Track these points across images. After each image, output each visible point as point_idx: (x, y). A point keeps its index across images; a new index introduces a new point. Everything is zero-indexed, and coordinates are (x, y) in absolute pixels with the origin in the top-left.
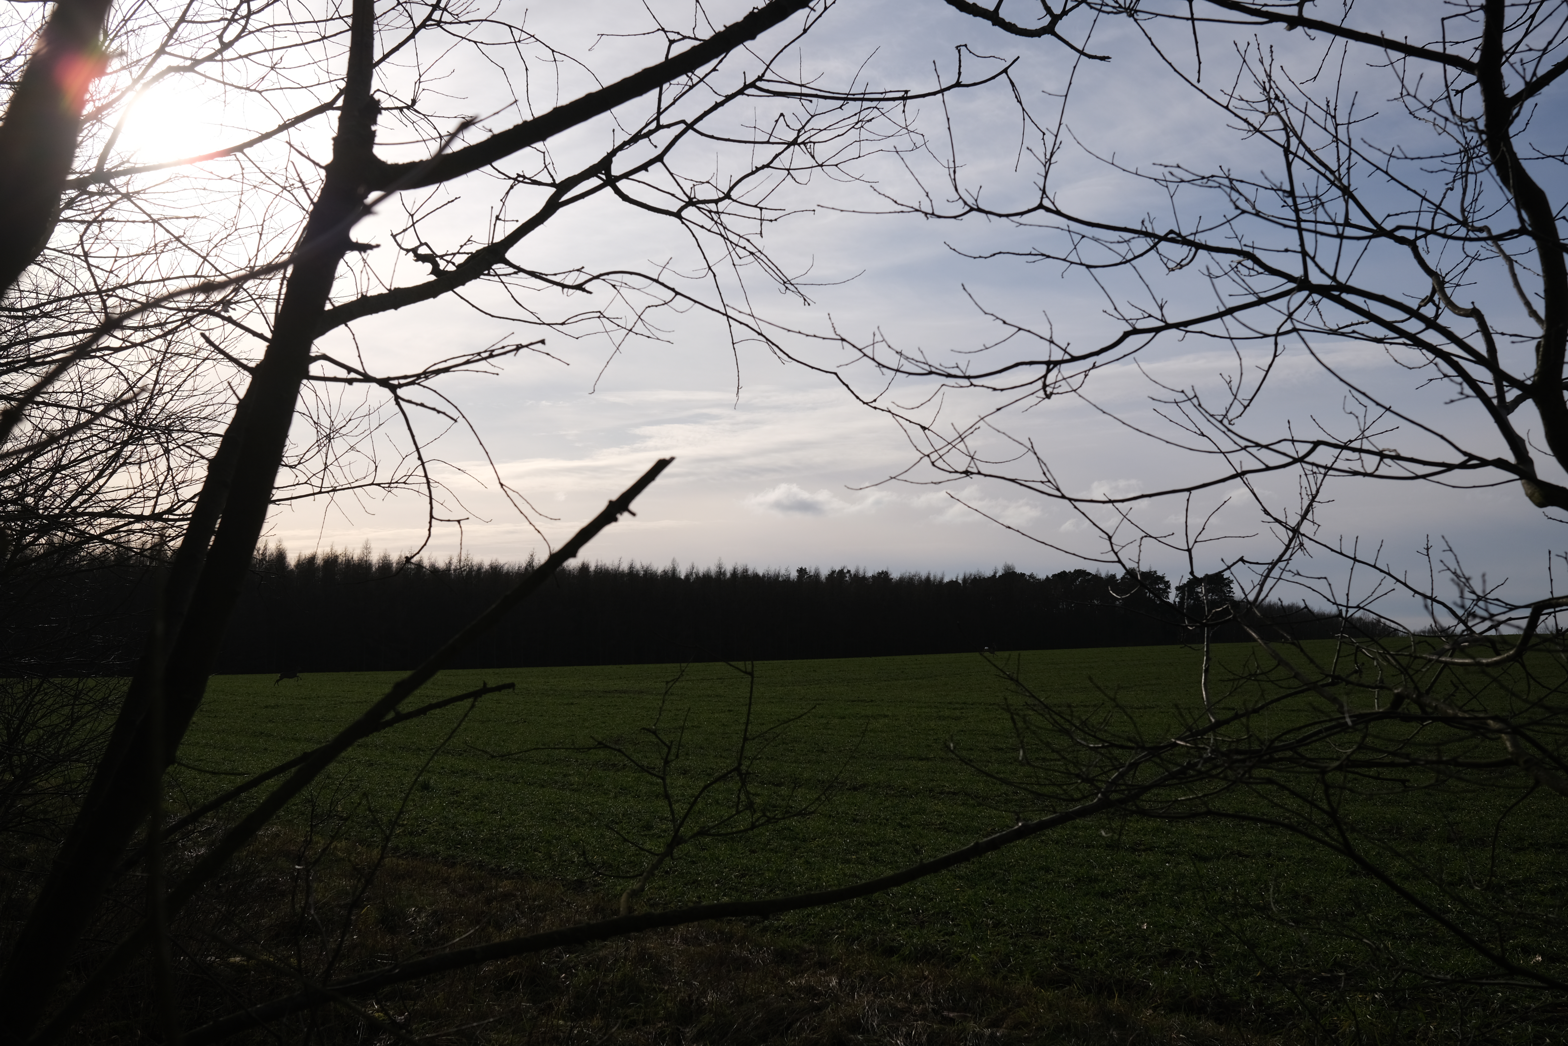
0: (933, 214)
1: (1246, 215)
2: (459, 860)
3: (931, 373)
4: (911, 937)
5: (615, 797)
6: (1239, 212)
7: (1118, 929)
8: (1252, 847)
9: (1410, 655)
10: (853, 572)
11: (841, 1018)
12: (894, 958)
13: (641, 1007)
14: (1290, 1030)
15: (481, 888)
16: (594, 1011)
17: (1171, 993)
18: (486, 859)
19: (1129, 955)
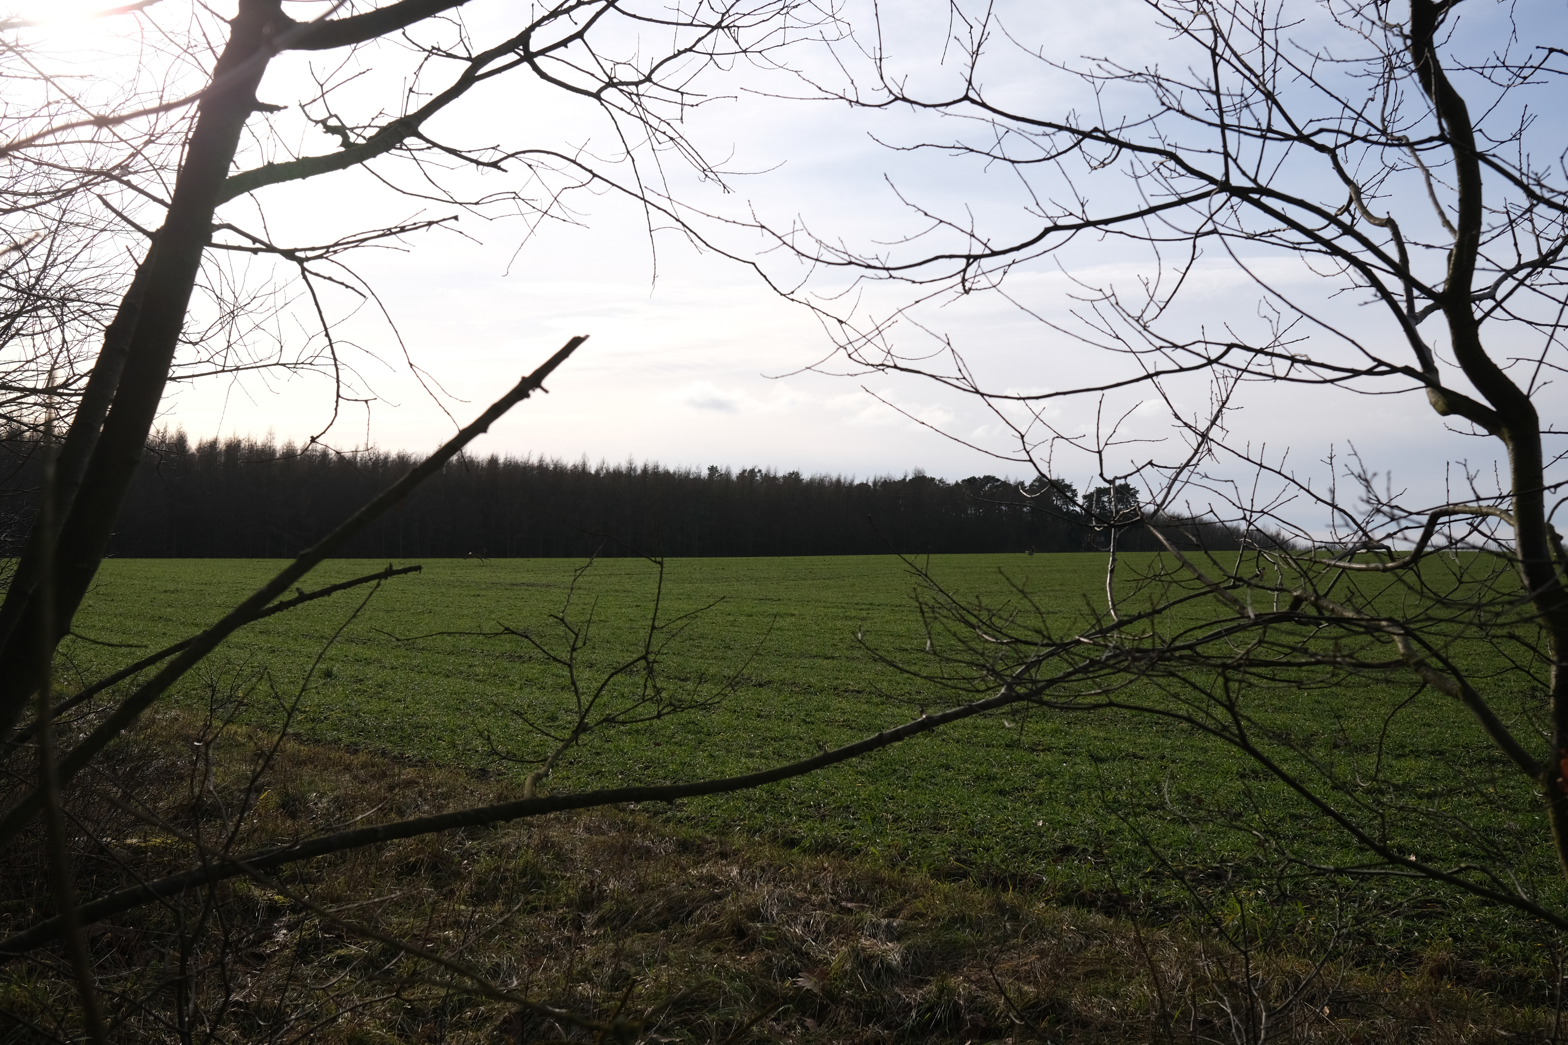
0: (857, 102)
1: (1171, 111)
2: (362, 747)
3: (850, 263)
4: (812, 830)
5: (521, 688)
6: (1165, 108)
7: (1015, 826)
8: (1147, 749)
9: (1310, 560)
10: (764, 472)
11: (741, 907)
12: (795, 850)
13: (542, 894)
14: (1176, 923)
15: (384, 775)
16: (495, 897)
17: (1063, 887)
18: (389, 746)
19: (1025, 851)
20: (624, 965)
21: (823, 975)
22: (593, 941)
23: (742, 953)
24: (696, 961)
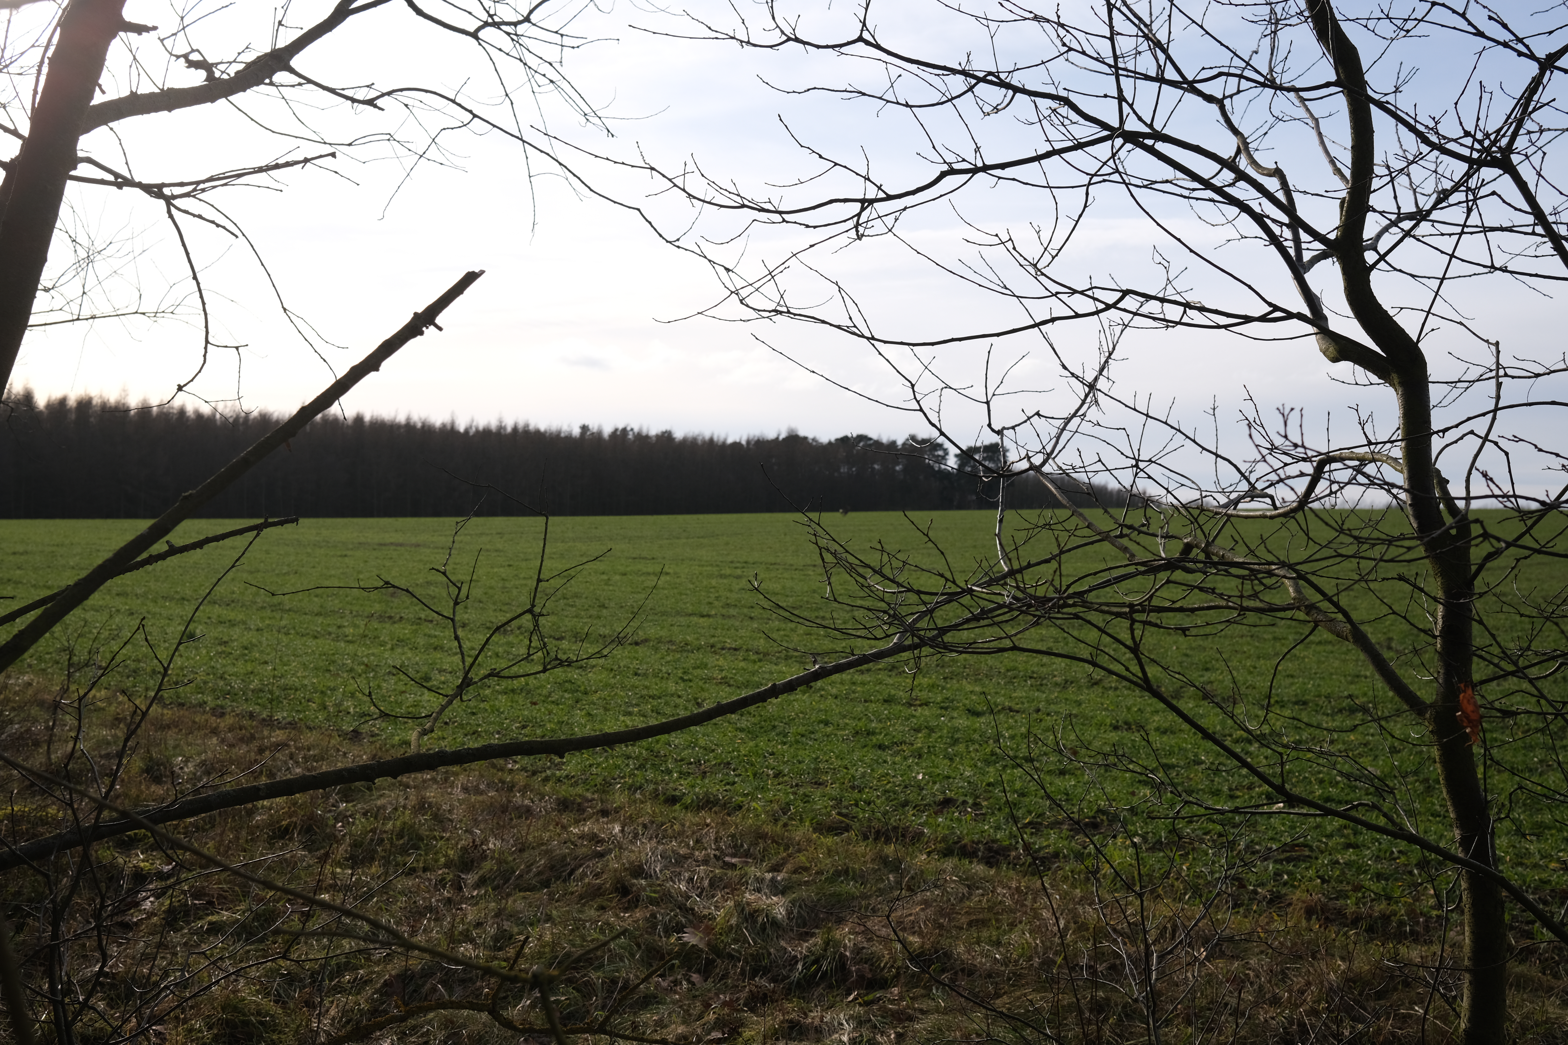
0: (748, 43)
1: (1071, 53)
2: (229, 709)
3: (743, 206)
4: (693, 786)
5: (392, 649)
6: (1065, 49)
7: (895, 779)
8: (1023, 703)
9: (1198, 507)
10: (636, 430)
11: (624, 864)
12: (677, 807)
13: (421, 855)
14: (1056, 871)
15: (252, 737)
16: (373, 859)
17: (944, 839)
18: (257, 709)
19: (905, 804)
20: (506, 925)
21: (709, 930)
22: (474, 901)
23: (626, 910)
24: (580, 919)
